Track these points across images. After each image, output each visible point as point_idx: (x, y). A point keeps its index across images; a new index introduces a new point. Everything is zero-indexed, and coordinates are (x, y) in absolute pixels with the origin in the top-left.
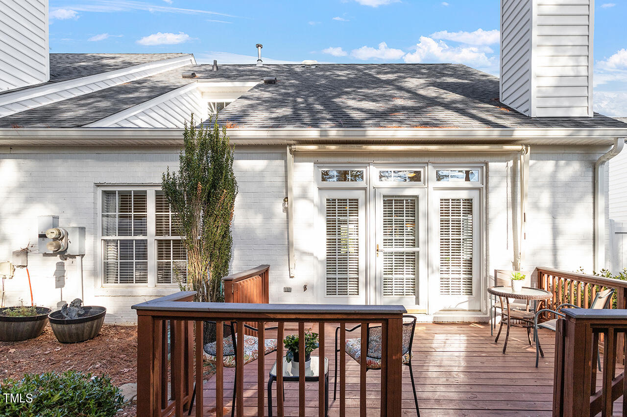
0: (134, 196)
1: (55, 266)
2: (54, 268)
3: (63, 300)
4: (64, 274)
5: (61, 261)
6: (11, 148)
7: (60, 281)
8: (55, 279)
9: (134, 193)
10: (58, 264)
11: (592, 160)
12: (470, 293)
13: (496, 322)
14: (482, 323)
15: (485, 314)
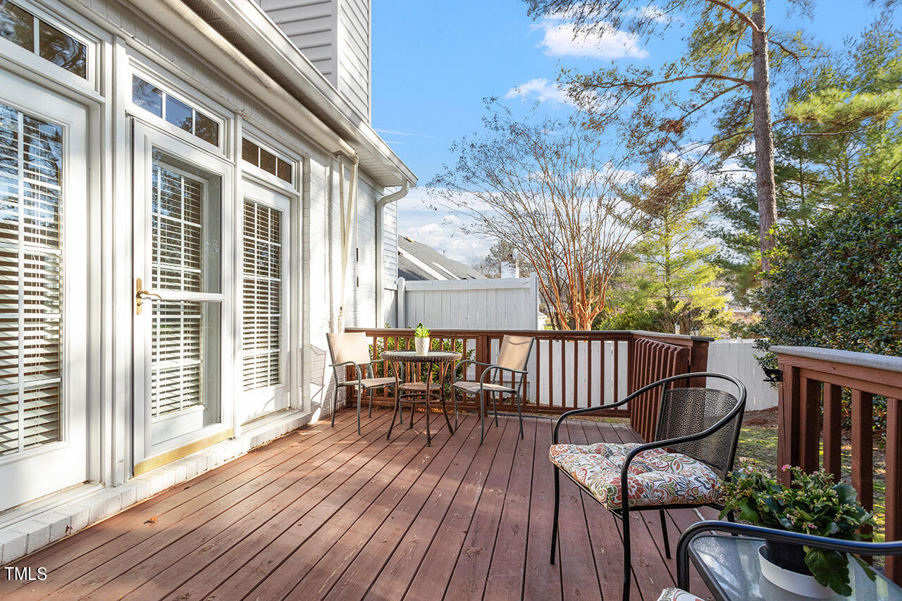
11: (375, 199)
12: (276, 380)
13: (315, 420)
14: (305, 427)
15: (302, 410)
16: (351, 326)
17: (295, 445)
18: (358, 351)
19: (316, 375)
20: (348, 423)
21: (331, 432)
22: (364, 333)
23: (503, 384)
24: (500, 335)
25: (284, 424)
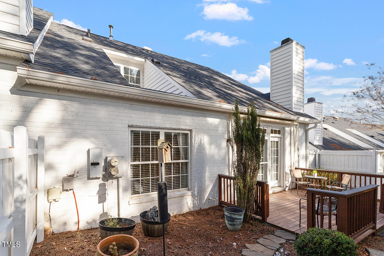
0: (152, 134)
1: (98, 187)
2: (97, 188)
3: (104, 212)
4: (106, 192)
5: (103, 182)
6: (58, 91)
7: (102, 198)
8: (98, 197)
9: (151, 133)
10: (100, 185)
11: (306, 129)
12: (277, 179)
13: (287, 189)
14: (285, 191)
15: (283, 187)
16: (297, 167)
17: (282, 194)
18: (298, 174)
19: (287, 179)
20: (295, 192)
21: (291, 193)
22: (300, 170)
23: (343, 187)
24: (344, 173)
25: (279, 189)
